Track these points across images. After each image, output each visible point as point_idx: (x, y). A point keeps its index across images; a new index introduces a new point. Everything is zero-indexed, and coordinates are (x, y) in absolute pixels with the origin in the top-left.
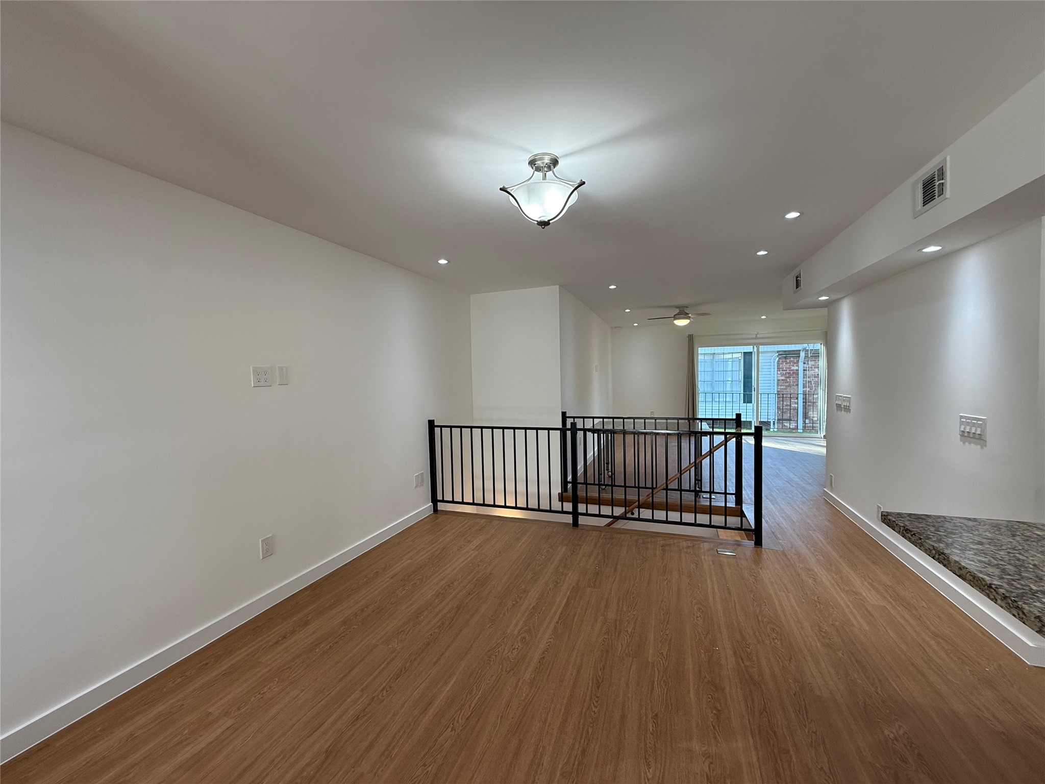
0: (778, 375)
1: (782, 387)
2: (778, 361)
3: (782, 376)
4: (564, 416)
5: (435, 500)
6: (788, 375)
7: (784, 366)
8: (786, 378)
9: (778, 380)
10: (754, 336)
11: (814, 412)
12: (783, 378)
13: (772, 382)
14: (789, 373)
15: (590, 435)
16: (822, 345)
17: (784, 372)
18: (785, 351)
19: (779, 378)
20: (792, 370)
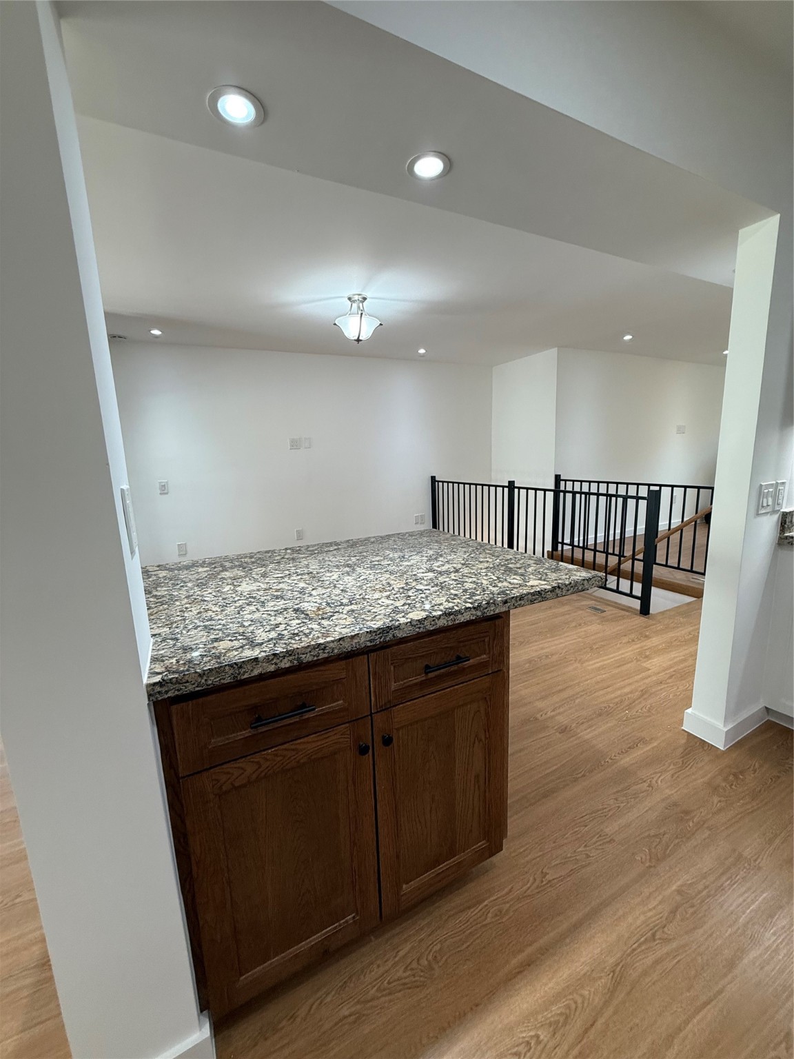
4: (558, 479)
15: (578, 496)
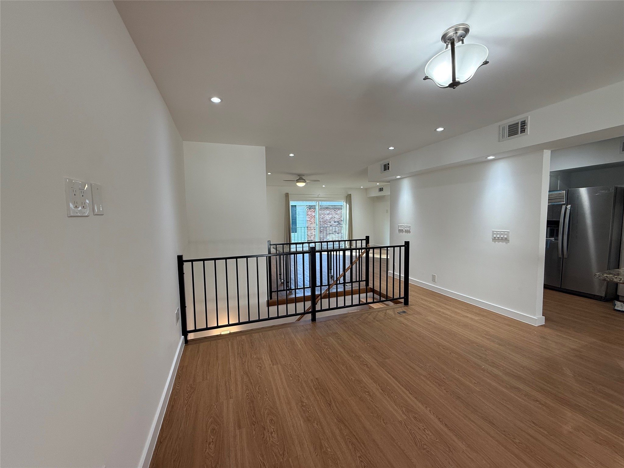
0: (307, 218)
1: (309, 224)
2: (307, 211)
3: (308, 218)
5: (185, 332)
6: (311, 218)
7: (309, 213)
8: (310, 219)
9: (307, 220)
10: (317, 196)
11: (322, 236)
12: (309, 219)
13: (304, 221)
14: (311, 217)
16: (344, 202)
17: (309, 216)
18: (310, 206)
19: (307, 219)
20: (313, 215)
